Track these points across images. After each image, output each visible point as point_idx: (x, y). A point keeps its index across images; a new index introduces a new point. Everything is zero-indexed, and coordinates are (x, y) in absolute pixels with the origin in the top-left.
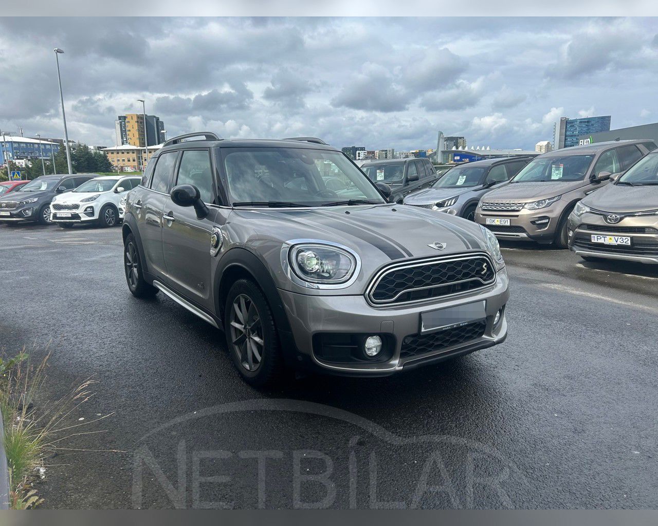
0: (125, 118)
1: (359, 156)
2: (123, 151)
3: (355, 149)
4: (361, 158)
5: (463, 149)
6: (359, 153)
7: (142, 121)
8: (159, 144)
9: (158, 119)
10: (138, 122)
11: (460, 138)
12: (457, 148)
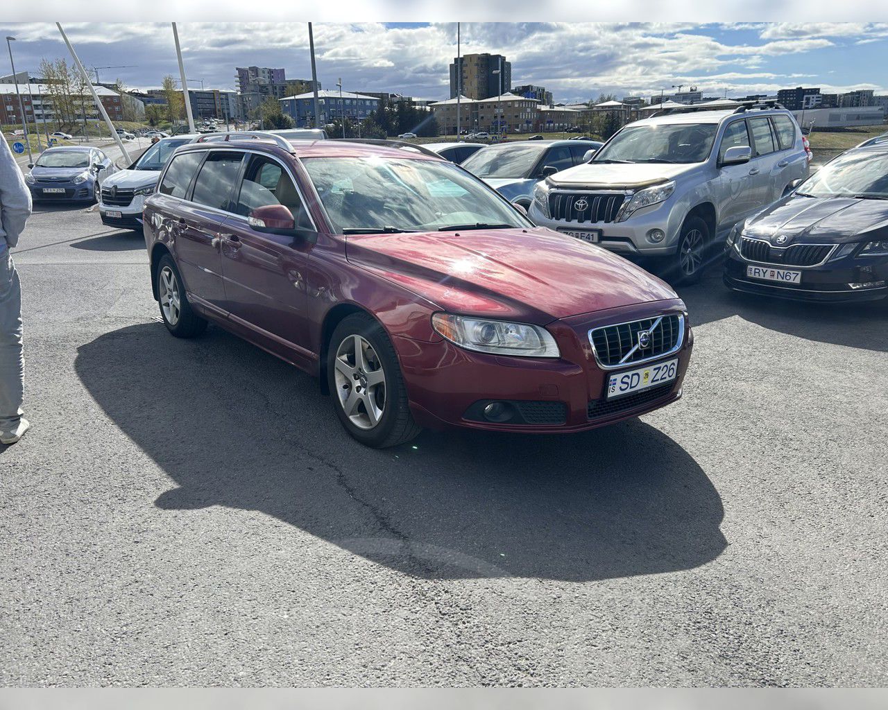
0: (462, 60)
1: (807, 103)
2: (455, 106)
3: (800, 92)
4: (810, 106)
6: (808, 99)
8: (503, 93)
9: (504, 58)
10: (477, 65)
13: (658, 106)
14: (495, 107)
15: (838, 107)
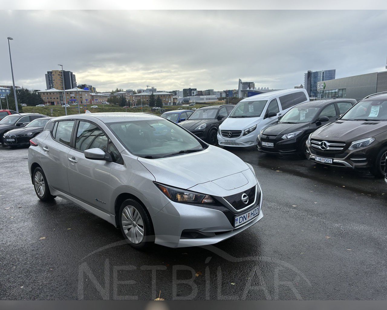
0: (51, 72)
1: (193, 94)
2: (50, 93)
3: (190, 90)
4: (194, 95)
5: (254, 89)
6: (193, 92)
7: (61, 74)
8: (73, 88)
9: (72, 73)
10: (59, 75)
11: (252, 83)
12: (250, 89)
13: (140, 94)
14: (71, 93)
15: (203, 95)
